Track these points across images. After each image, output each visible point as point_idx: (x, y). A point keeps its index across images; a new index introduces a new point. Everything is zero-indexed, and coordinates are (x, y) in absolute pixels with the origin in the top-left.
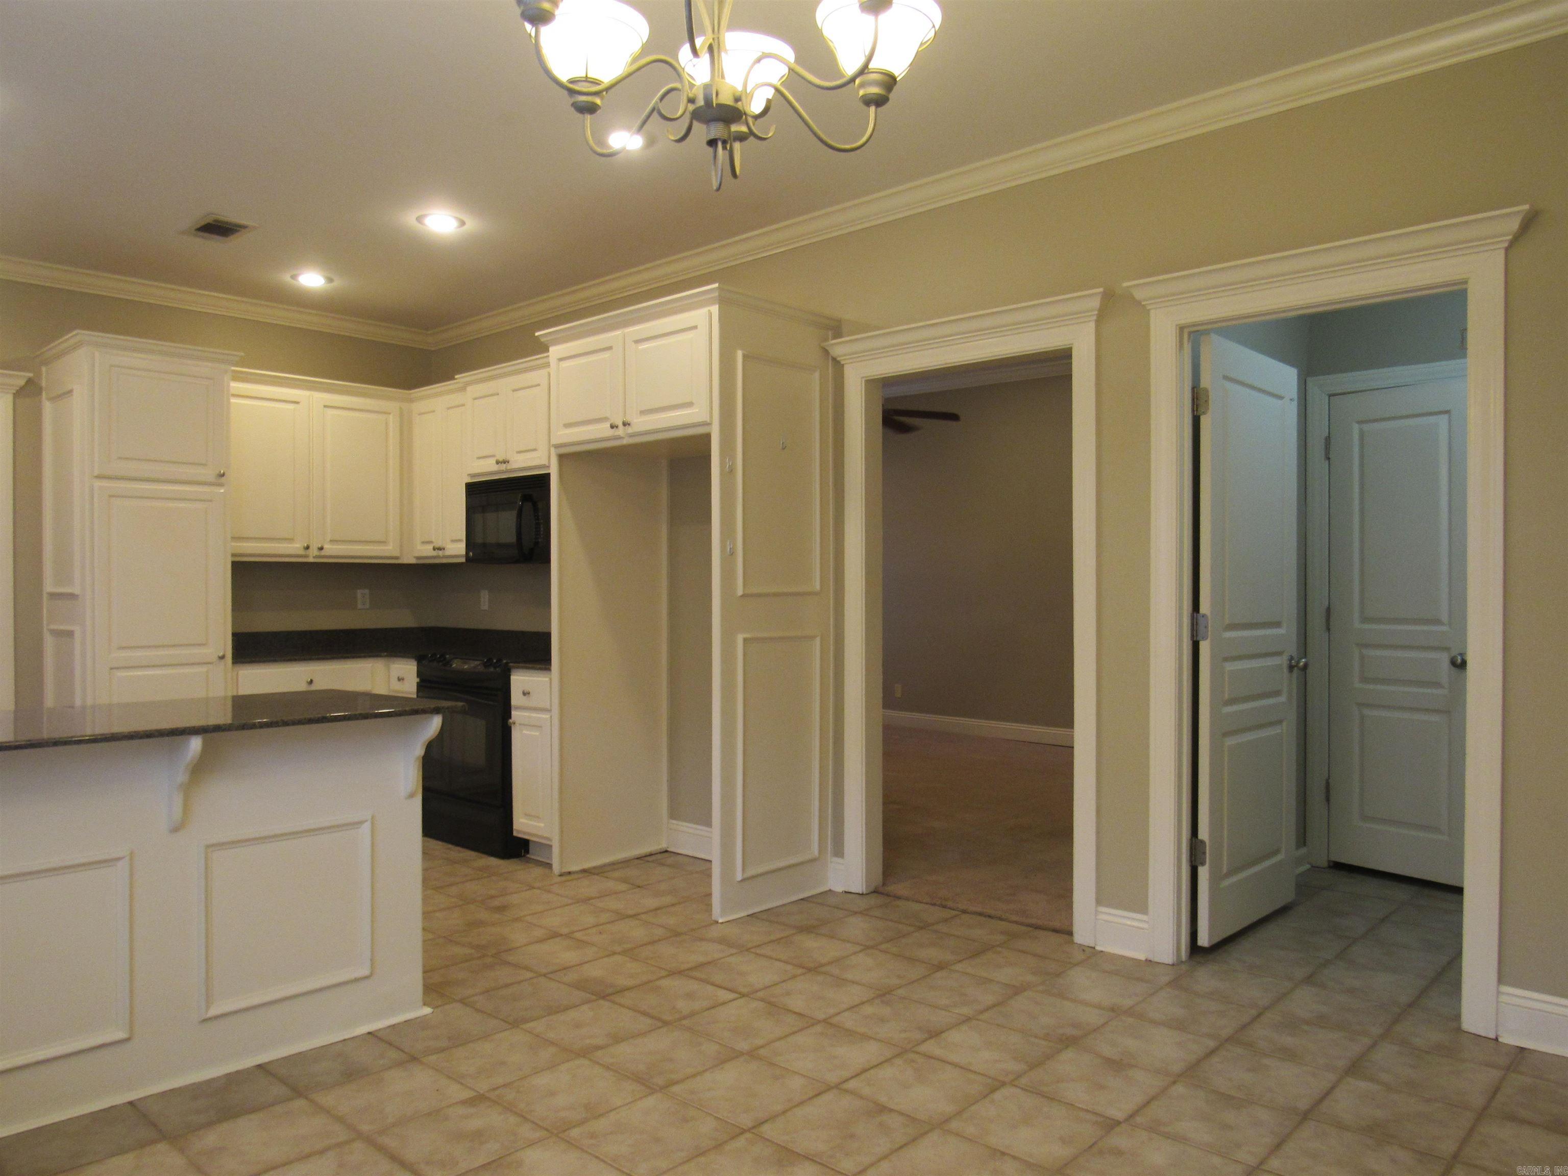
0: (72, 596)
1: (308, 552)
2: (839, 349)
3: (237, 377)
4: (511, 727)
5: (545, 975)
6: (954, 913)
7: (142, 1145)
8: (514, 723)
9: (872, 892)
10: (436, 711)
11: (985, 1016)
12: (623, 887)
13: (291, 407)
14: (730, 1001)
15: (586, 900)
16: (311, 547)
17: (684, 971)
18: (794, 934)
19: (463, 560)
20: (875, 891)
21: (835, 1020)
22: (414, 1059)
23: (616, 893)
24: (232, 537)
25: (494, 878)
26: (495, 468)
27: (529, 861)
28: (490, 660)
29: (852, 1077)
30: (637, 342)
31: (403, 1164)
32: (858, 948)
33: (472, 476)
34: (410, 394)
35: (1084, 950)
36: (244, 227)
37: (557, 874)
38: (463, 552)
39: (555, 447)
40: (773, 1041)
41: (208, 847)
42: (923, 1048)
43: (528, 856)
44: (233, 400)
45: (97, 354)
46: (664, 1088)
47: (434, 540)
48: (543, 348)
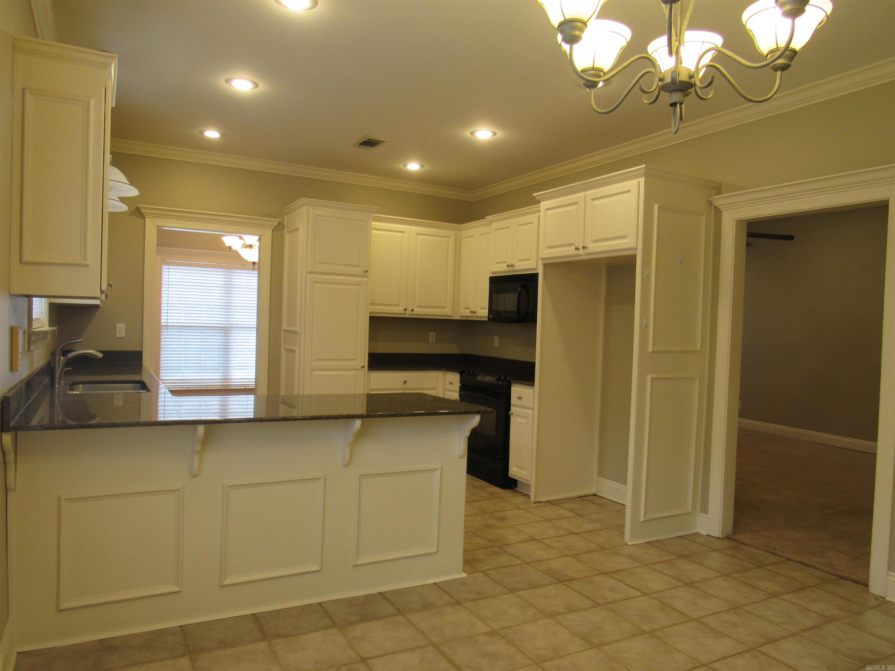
0: (295, 332)
1: (406, 312)
2: (719, 201)
3: (376, 220)
4: (510, 416)
5: (528, 563)
6: (782, 559)
7: (326, 628)
8: (512, 414)
9: (725, 538)
10: (478, 412)
11: (807, 634)
12: (570, 514)
13: (400, 234)
14: (637, 597)
15: (550, 520)
16: (407, 309)
17: (608, 573)
18: (675, 559)
19: (487, 319)
20: (727, 538)
21: (704, 620)
22: (458, 603)
23: (567, 518)
24: (370, 304)
25: (498, 500)
26: (506, 269)
27: (517, 491)
28: (500, 377)
29: (716, 661)
30: (593, 200)
31: (454, 665)
32: (719, 574)
33: (493, 273)
34: (461, 226)
35: (877, 599)
36: (382, 142)
37: (533, 502)
38: (487, 315)
39: (542, 260)
40: (665, 628)
41: (361, 476)
42: (764, 649)
43: (516, 488)
44: (373, 231)
45: (311, 210)
46: (599, 646)
47: (471, 307)
48: (537, 202)
